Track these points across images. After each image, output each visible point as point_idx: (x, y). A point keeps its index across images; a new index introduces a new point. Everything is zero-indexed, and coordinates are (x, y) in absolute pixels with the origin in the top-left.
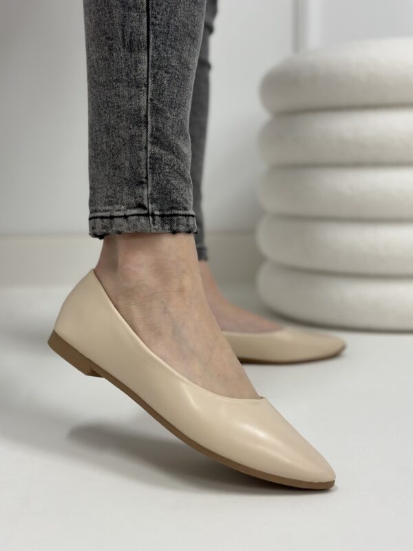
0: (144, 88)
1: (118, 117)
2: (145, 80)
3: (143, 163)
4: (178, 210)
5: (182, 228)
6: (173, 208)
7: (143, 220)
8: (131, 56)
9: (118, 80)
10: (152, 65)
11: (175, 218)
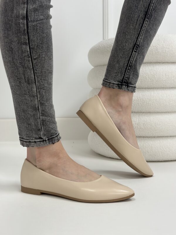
0: (36, 97)
1: (27, 107)
2: (36, 94)
3: (39, 123)
4: (54, 135)
5: (56, 141)
6: (52, 136)
7: (42, 143)
8: (29, 86)
9: (25, 94)
10: (37, 88)
11: (53, 139)
